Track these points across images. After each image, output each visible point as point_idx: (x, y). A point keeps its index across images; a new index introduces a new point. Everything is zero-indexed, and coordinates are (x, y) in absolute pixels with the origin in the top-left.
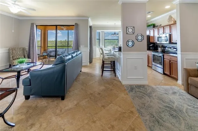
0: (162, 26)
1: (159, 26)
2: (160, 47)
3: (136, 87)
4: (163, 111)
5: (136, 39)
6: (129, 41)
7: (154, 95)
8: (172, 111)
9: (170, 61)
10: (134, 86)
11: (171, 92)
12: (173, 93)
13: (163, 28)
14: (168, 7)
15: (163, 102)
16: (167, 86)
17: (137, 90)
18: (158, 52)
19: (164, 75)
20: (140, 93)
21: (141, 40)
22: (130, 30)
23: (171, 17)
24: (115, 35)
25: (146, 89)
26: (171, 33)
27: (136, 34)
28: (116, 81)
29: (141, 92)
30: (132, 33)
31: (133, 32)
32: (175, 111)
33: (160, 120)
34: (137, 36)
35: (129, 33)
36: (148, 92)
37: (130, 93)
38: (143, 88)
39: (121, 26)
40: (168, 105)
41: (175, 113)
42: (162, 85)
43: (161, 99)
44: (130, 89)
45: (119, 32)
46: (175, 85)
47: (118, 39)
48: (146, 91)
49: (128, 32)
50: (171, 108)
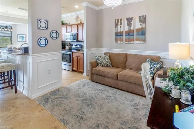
0: (70, 24)
1: (68, 24)
2: (68, 45)
3: (51, 95)
4: (82, 106)
5: (50, 37)
6: (41, 39)
7: (71, 94)
8: (88, 102)
9: (78, 58)
10: (49, 94)
11: (82, 85)
12: (83, 86)
13: (71, 26)
14: (77, 7)
15: (79, 97)
16: (78, 81)
17: (53, 97)
18: (66, 50)
19: (73, 72)
20: (57, 100)
21: (56, 38)
22: (43, 25)
23: (78, 17)
24: (6, 29)
25: (62, 92)
26: (78, 32)
27: (50, 30)
28: (20, 98)
29: (58, 98)
30: (45, 28)
31: (47, 27)
32: (89, 100)
33: (83, 116)
34: (51, 33)
35: (41, 28)
36: (64, 95)
37: (46, 106)
38: (59, 92)
39: (27, 18)
40: (84, 98)
41: (90, 102)
42: (73, 82)
43: (77, 96)
44: (43, 101)
45: (13, 24)
46: (82, 78)
47: (11, 37)
48: (63, 95)
49: (39, 26)
50: (86, 99)
